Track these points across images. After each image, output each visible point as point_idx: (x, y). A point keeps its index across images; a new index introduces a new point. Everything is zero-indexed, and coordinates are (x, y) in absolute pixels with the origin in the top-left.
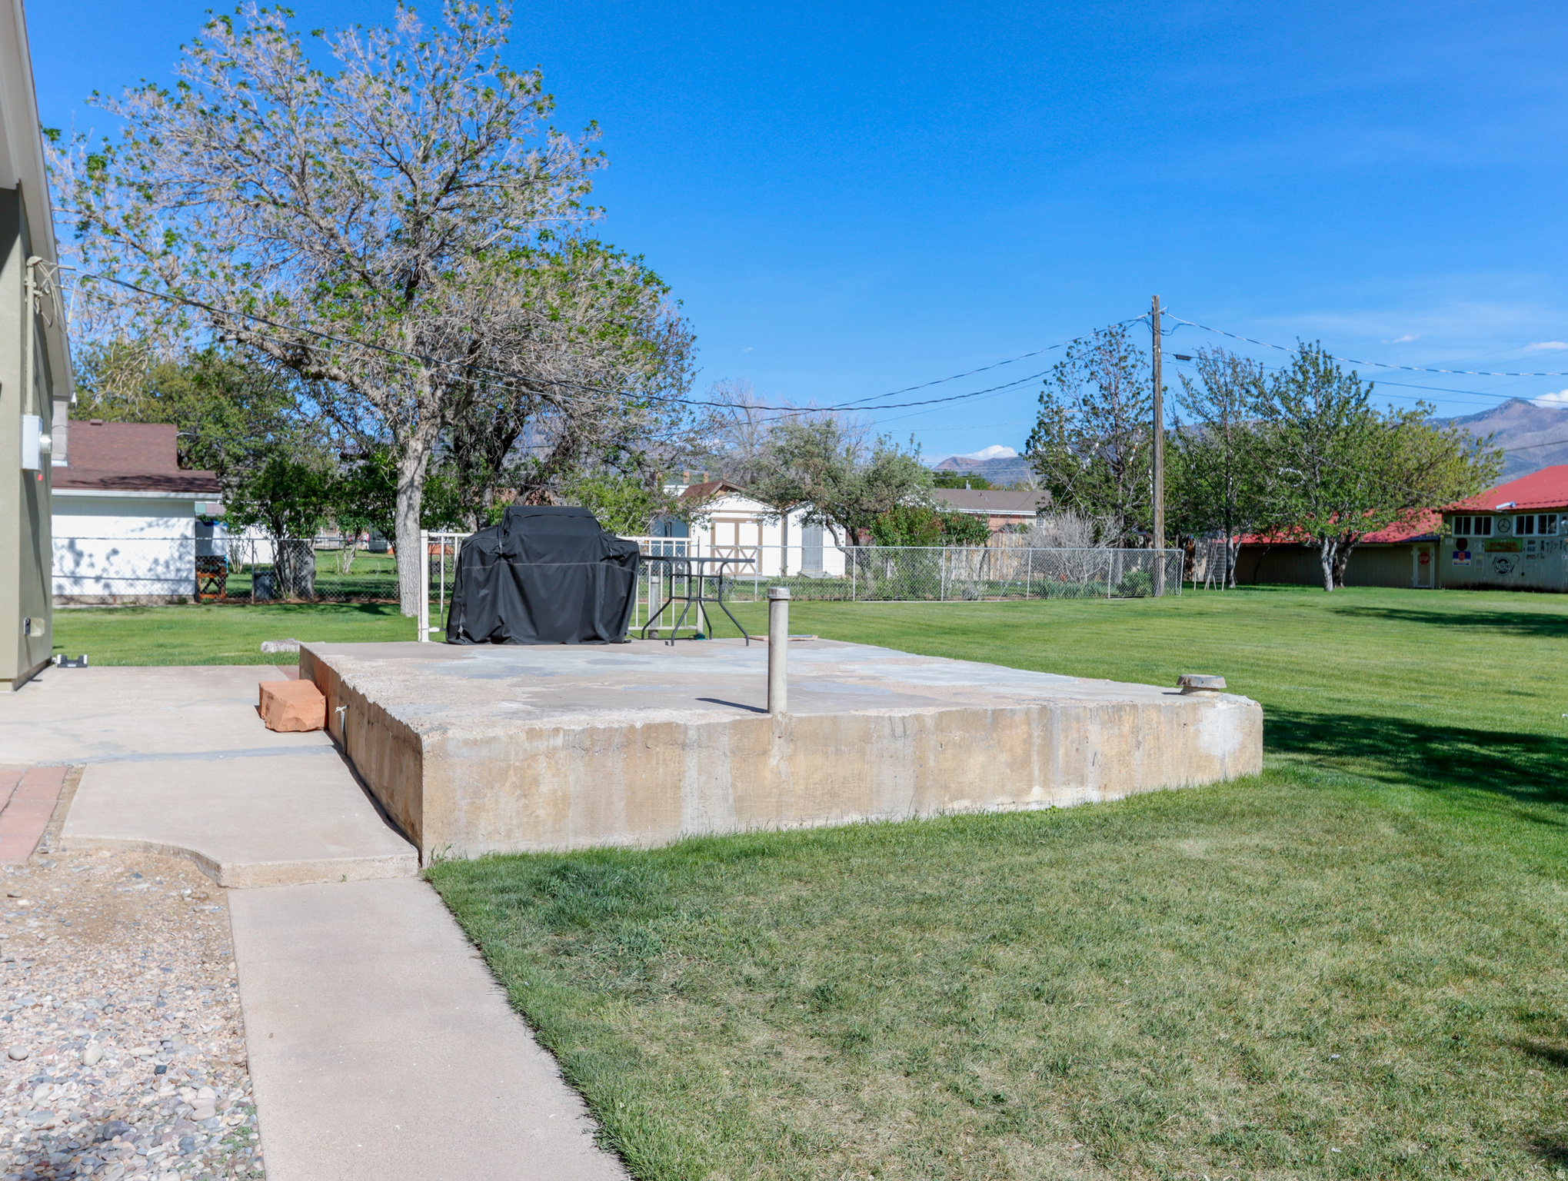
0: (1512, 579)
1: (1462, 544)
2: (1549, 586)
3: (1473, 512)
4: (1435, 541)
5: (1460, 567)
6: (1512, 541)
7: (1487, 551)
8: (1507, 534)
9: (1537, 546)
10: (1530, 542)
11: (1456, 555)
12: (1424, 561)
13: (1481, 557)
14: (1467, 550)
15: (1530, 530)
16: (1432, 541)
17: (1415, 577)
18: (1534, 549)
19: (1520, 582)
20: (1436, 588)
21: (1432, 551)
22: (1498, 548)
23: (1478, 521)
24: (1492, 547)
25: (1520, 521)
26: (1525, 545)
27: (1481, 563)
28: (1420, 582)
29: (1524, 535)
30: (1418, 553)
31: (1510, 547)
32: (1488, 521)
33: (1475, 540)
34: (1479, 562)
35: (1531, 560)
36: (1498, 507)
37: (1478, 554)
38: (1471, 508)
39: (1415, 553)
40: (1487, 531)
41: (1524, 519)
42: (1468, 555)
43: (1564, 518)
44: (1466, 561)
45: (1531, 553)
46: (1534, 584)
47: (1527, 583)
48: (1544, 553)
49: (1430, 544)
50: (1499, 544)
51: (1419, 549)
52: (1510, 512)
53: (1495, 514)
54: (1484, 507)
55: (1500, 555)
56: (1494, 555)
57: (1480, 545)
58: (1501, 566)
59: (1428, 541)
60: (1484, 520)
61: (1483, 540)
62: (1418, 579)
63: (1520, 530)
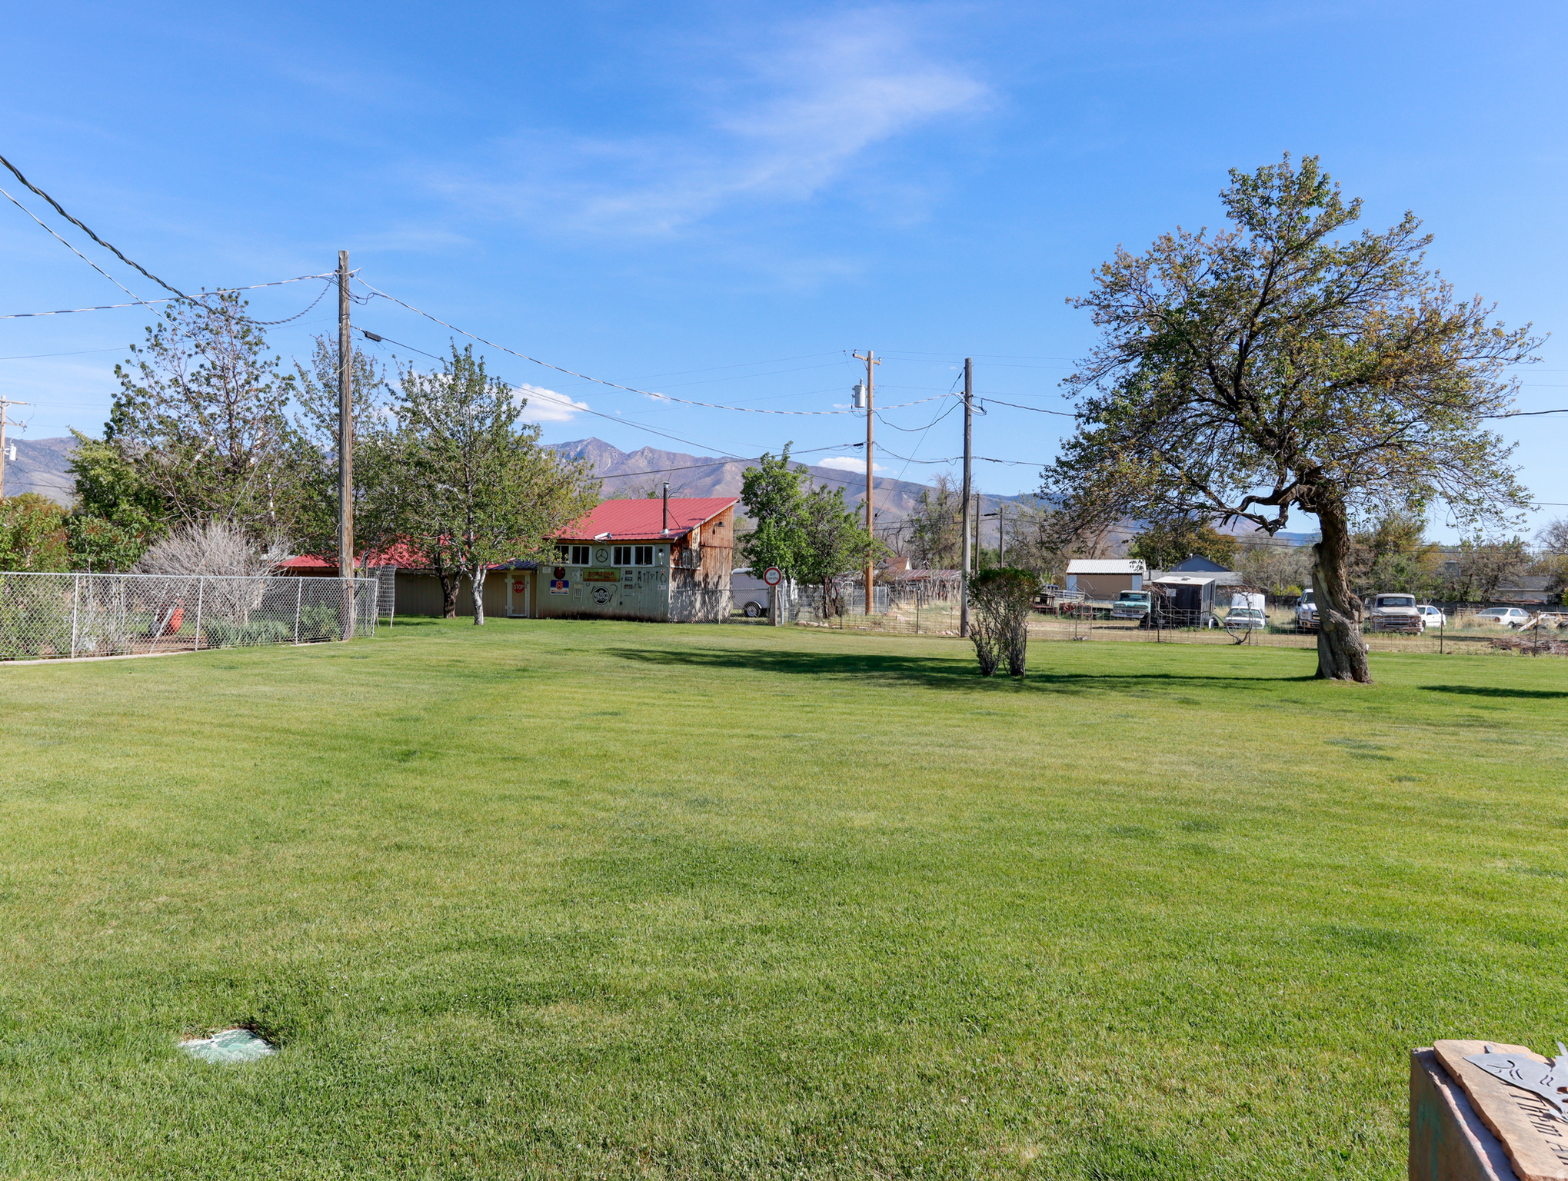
0: (610, 608)
1: (559, 573)
2: (646, 614)
3: (572, 541)
4: (534, 570)
5: (558, 597)
6: (610, 571)
7: (585, 580)
8: (605, 564)
9: (635, 576)
10: (627, 573)
11: (553, 584)
12: (518, 591)
13: (579, 587)
14: (564, 579)
15: (627, 561)
16: (529, 569)
17: (510, 606)
18: (631, 579)
19: (618, 612)
20: (533, 617)
21: (528, 579)
22: (596, 577)
23: (576, 550)
24: (589, 577)
25: (618, 552)
26: (623, 574)
27: (579, 592)
28: (514, 611)
29: (622, 565)
30: (513, 581)
31: (607, 577)
32: (586, 551)
33: (574, 569)
34: (578, 591)
35: (628, 590)
36: (597, 537)
37: (577, 583)
38: (569, 537)
39: (510, 581)
40: (585, 561)
41: (622, 550)
42: (566, 584)
43: (661, 551)
44: (564, 590)
45: (628, 583)
46: (632, 613)
47: (625, 612)
48: (642, 583)
49: (529, 572)
50: (597, 573)
51: (514, 577)
52: (609, 542)
53: (593, 542)
54: (582, 536)
55: (599, 584)
56: (592, 584)
57: (578, 574)
58: (600, 595)
59: (524, 569)
60: (581, 550)
61: (582, 569)
62: (512, 608)
63: (617, 561)
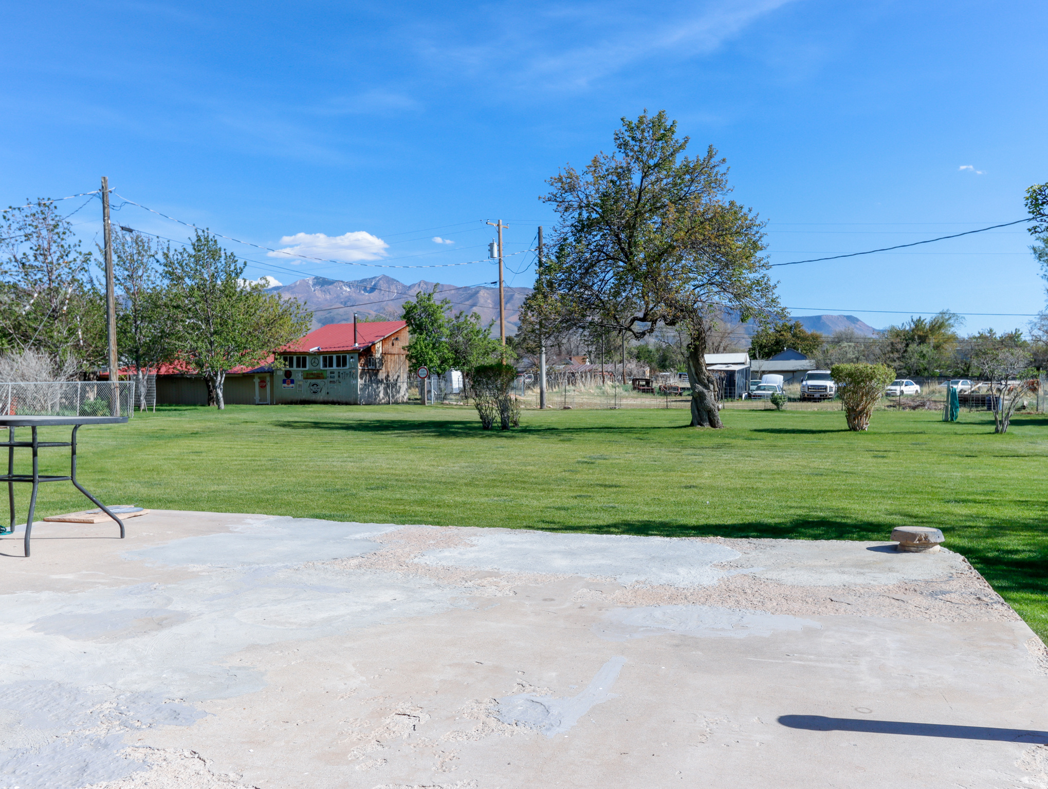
0: (321, 397)
1: (288, 374)
2: (344, 400)
3: (295, 353)
4: (271, 372)
5: (287, 389)
6: (320, 372)
7: (304, 378)
8: (317, 367)
9: (336, 375)
10: (331, 373)
11: (284, 382)
12: (263, 387)
13: (301, 383)
14: (291, 378)
15: (331, 365)
16: (269, 372)
17: (257, 397)
18: (334, 377)
19: (326, 399)
20: (272, 404)
21: (268, 379)
22: (311, 376)
23: (298, 359)
24: (307, 376)
25: (325, 359)
26: (328, 374)
27: (301, 387)
28: (260, 400)
29: (328, 368)
30: (259, 380)
31: (319, 376)
32: (304, 359)
33: (297, 372)
34: (300, 386)
35: (332, 384)
36: (311, 350)
37: (299, 381)
38: (294, 351)
39: (257, 381)
40: (304, 366)
41: (328, 358)
42: (292, 382)
43: (352, 358)
44: (291, 385)
45: (332, 380)
46: (335, 399)
47: (331, 399)
48: (341, 379)
49: (268, 374)
50: (312, 374)
51: (259, 378)
52: (319, 353)
53: (309, 354)
54: (301, 350)
55: (313, 381)
56: (309, 381)
57: (300, 375)
58: (314, 388)
59: (265, 372)
60: (303, 359)
61: (302, 371)
62: (259, 398)
63: (325, 366)
